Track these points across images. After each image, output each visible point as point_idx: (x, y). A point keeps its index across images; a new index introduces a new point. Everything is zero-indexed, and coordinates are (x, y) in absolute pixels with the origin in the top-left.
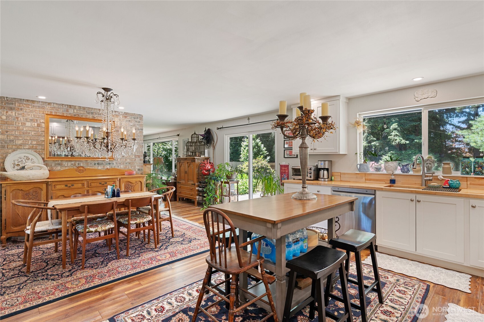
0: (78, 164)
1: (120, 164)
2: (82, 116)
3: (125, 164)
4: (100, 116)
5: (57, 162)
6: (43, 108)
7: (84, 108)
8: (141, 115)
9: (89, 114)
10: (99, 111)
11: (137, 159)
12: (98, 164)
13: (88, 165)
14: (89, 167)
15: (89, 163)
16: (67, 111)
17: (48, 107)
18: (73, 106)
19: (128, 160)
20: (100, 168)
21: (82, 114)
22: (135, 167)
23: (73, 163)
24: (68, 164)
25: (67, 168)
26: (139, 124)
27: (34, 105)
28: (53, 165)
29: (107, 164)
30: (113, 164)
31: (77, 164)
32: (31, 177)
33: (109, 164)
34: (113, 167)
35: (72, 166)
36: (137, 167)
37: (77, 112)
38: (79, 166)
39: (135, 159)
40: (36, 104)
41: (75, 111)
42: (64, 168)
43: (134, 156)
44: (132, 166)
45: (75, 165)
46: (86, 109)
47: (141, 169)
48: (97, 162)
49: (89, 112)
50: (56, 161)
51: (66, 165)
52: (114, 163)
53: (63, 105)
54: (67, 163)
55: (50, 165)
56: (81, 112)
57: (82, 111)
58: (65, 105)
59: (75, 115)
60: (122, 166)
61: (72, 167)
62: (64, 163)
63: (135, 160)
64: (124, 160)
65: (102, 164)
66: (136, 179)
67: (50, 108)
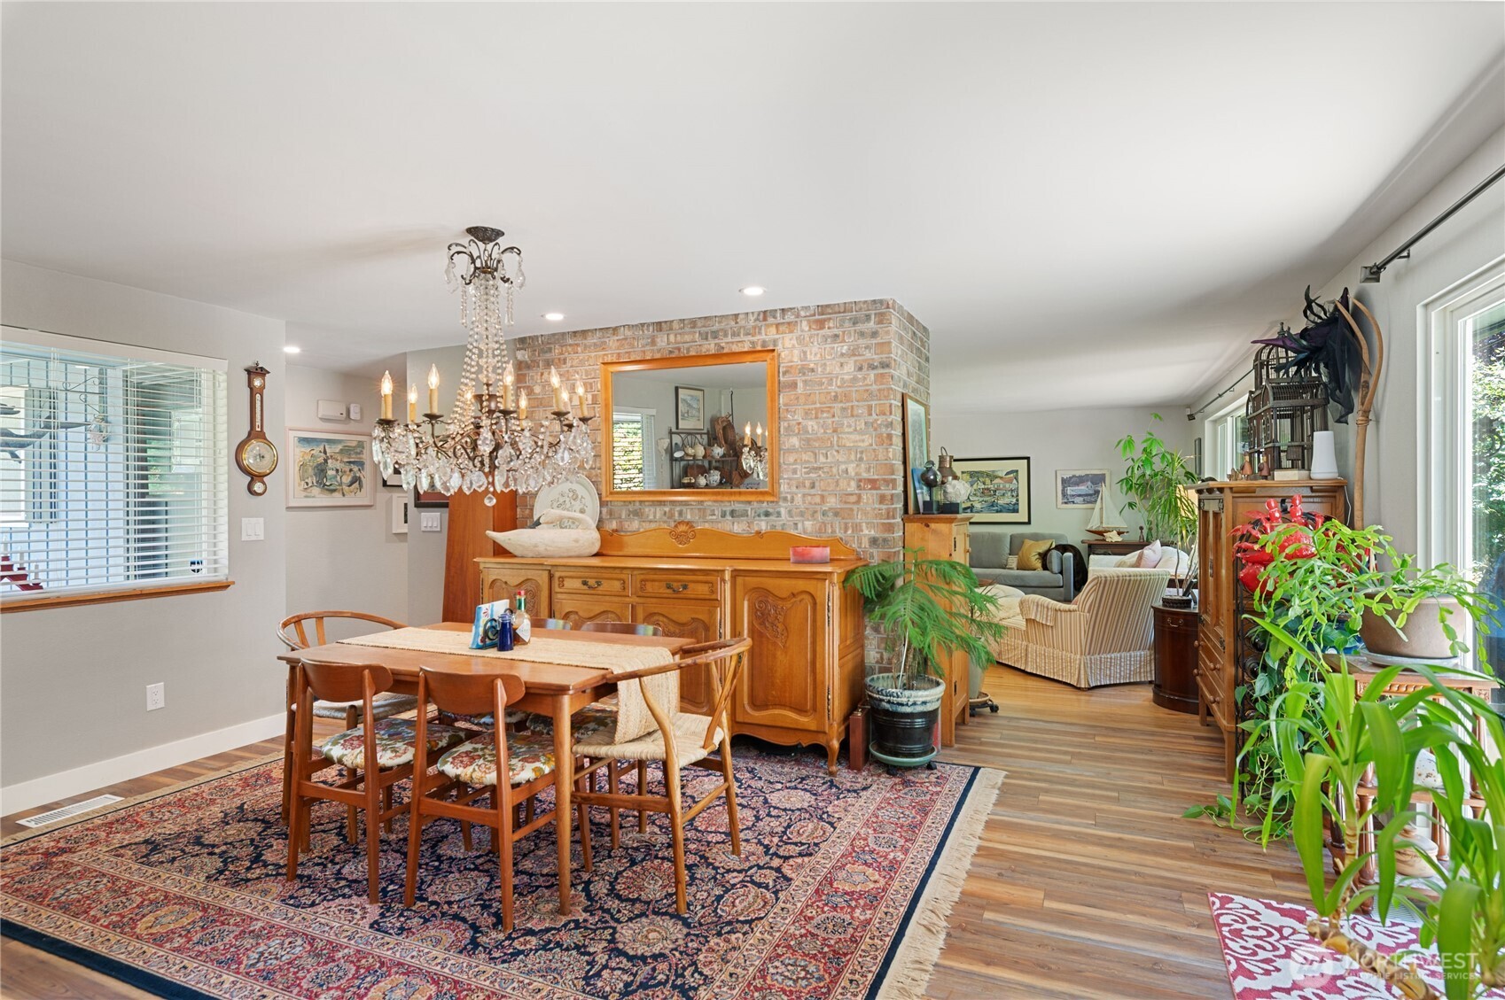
0: (681, 513)
1: (802, 514)
2: (688, 350)
3: (819, 516)
4: (737, 339)
5: (631, 507)
6: (602, 346)
7: (693, 323)
8: (881, 302)
9: (707, 339)
10: (733, 323)
11: (869, 497)
12: (733, 513)
13: (704, 516)
14: (707, 526)
15: (708, 512)
16: (653, 343)
17: (612, 342)
18: (666, 322)
19: (832, 502)
20: (738, 528)
21: (686, 345)
22: (857, 528)
23: (667, 509)
24: (655, 513)
25: (653, 526)
26: (874, 341)
27: (585, 342)
28: (623, 517)
29: (759, 516)
30: (779, 514)
31: (677, 514)
32: (541, 549)
33: (767, 514)
34: (779, 529)
35: (665, 518)
36: (868, 532)
37: (676, 343)
38: (682, 519)
39: (859, 496)
40: (591, 340)
41: (672, 338)
42: (647, 526)
43: (853, 484)
44: (846, 524)
45: (671, 516)
46: (699, 324)
47: (885, 540)
48: (728, 509)
49: (707, 333)
50: (630, 502)
51: (651, 517)
52: (783, 511)
53: (643, 325)
54: (653, 510)
55: (617, 516)
56: (687, 338)
57: (689, 333)
58: (648, 325)
59: (671, 352)
60: (808, 524)
61: (664, 522)
62: (647, 510)
63: (858, 502)
64: (818, 500)
65: (745, 514)
66: (793, 582)
67: (617, 344)
